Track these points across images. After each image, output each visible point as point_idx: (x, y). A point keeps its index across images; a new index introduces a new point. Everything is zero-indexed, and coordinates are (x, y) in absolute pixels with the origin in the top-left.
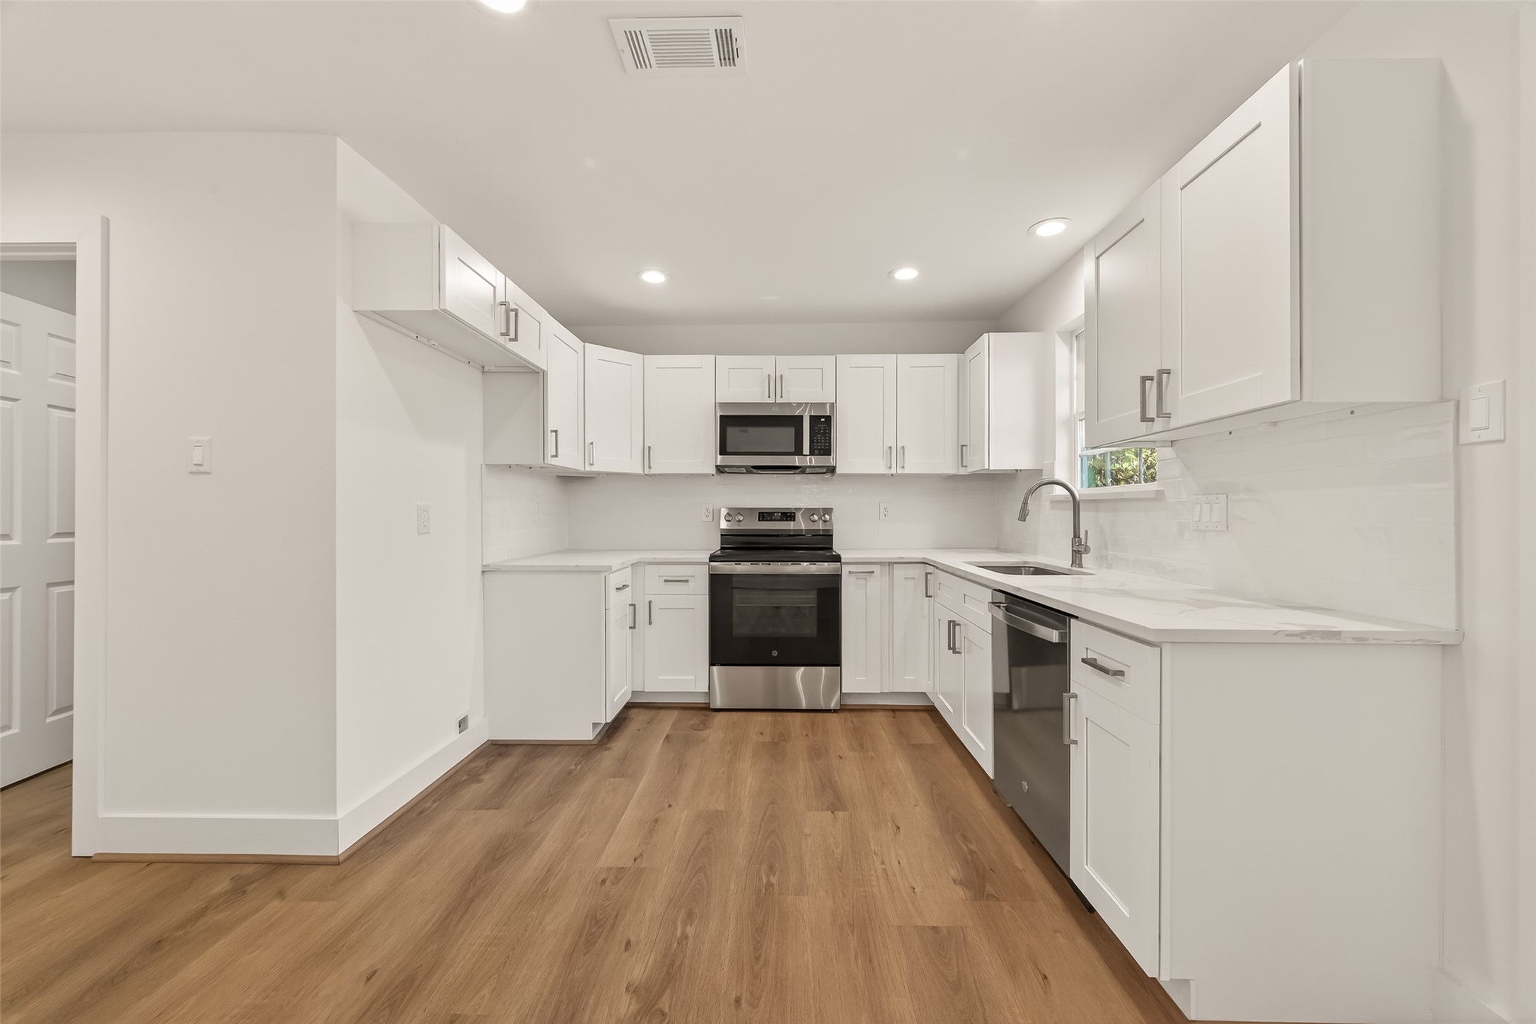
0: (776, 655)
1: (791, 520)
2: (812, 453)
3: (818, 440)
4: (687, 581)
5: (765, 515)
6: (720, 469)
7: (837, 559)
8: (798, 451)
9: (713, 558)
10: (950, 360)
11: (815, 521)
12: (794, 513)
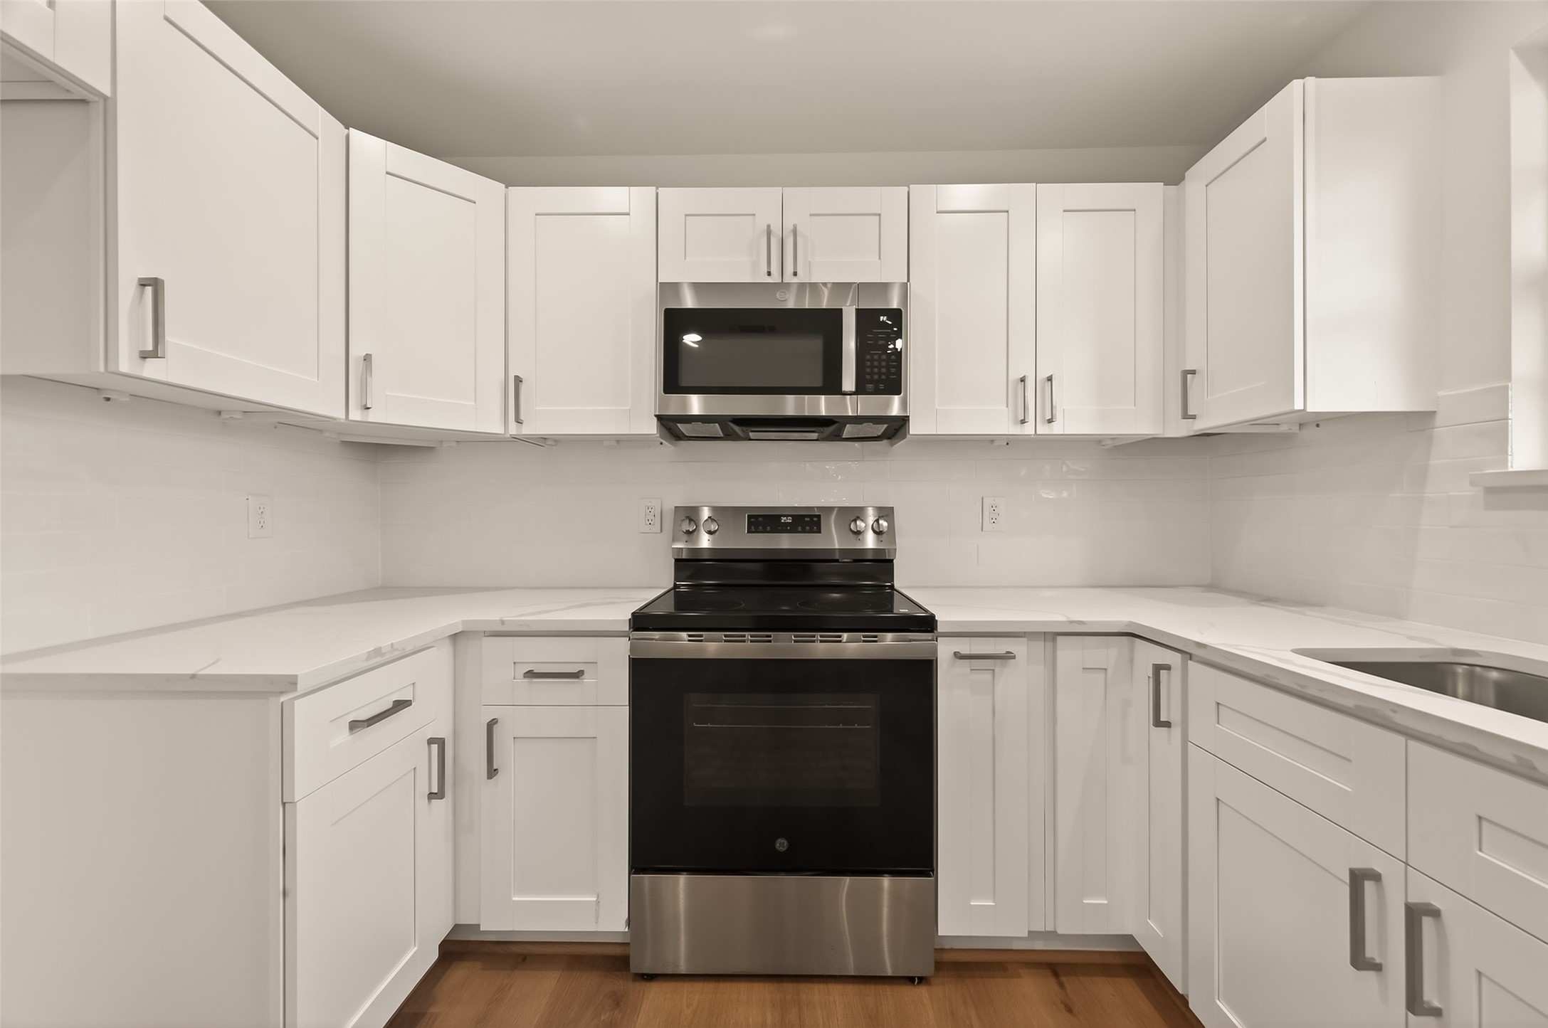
0: (782, 849)
1: (811, 531)
2: (860, 390)
3: (872, 360)
4: (578, 675)
5: (764, 521)
6: (671, 426)
7: (926, 623)
8: (831, 385)
9: (641, 621)
10: (1149, 195)
11: (858, 533)
12: (819, 517)
